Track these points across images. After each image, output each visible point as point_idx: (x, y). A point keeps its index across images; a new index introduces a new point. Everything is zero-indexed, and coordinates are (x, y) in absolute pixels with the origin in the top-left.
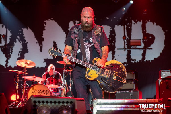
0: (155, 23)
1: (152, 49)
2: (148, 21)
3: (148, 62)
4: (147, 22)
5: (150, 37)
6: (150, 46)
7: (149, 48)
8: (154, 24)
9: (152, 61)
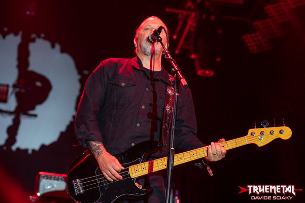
0: (58, 47)
1: (35, 116)
2: (39, 37)
3: (23, 152)
4: (33, 40)
5: (39, 84)
6: (33, 108)
7: (32, 112)
8: (53, 46)
9: (33, 151)
